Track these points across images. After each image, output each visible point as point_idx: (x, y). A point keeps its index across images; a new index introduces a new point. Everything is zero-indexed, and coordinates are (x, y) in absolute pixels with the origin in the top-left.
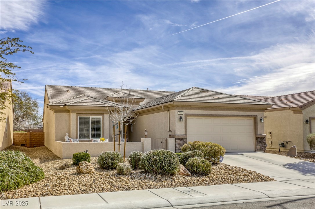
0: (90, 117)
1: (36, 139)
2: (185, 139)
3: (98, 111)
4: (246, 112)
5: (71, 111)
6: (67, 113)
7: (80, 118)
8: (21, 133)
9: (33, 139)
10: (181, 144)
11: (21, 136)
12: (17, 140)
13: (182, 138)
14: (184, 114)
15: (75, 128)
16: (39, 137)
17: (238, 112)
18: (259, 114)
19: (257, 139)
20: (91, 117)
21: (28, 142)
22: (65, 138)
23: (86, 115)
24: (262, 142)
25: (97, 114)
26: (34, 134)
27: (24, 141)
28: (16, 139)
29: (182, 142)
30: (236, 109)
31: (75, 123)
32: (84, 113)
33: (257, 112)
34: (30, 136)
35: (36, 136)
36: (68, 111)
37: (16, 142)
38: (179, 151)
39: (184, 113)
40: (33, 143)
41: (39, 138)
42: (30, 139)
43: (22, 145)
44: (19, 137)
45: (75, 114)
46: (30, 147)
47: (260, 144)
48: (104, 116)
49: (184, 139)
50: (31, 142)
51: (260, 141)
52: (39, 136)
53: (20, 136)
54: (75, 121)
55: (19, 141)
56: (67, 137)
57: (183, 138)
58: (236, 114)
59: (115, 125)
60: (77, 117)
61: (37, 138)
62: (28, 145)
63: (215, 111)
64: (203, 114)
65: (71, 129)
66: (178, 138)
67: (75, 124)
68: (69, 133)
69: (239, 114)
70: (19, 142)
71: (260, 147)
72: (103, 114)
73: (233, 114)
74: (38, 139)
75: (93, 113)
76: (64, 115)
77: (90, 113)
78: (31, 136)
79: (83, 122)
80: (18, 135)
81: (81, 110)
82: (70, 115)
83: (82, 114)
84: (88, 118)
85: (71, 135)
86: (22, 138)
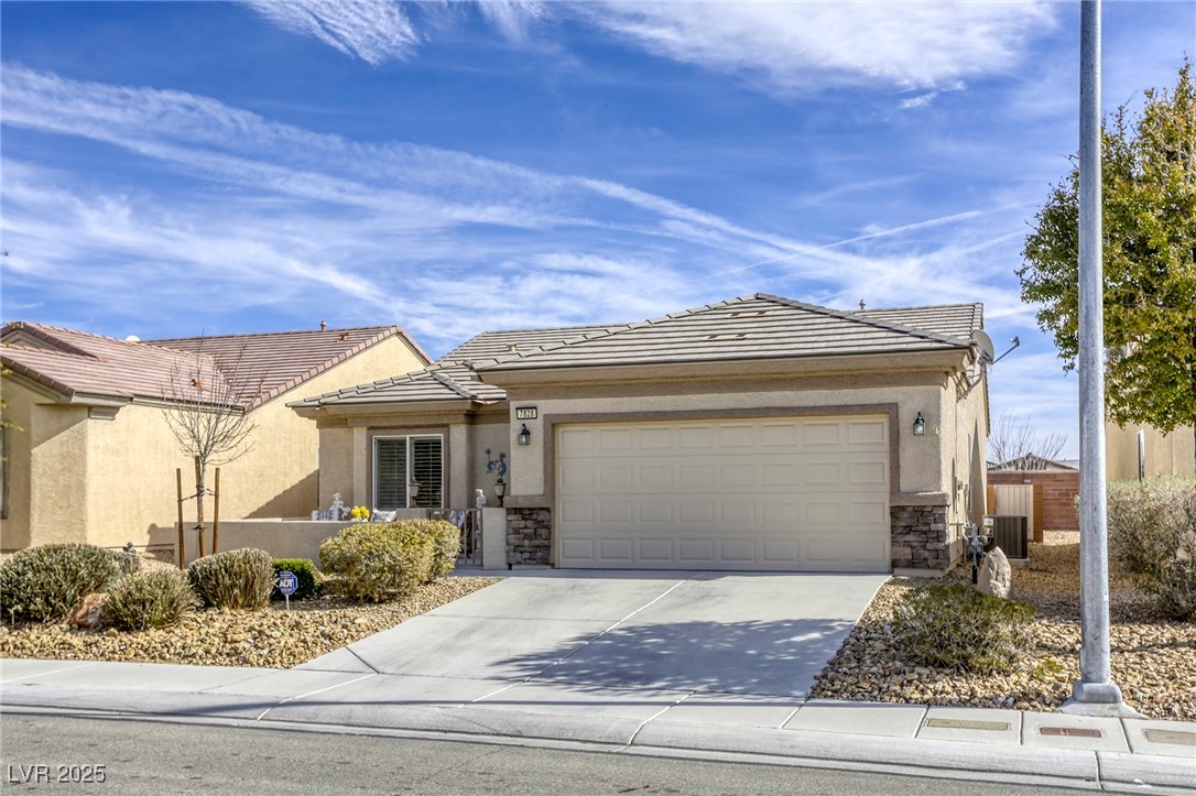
0: (408, 437)
2: (545, 513)
4: (837, 392)
5: (350, 420)
6: (344, 430)
7: (381, 443)
10: (526, 531)
13: (530, 509)
14: (540, 417)
15: (365, 476)
17: (788, 393)
18: (909, 398)
19: (895, 512)
23: (393, 431)
24: (925, 529)
29: (529, 523)
30: (778, 380)
32: (383, 424)
33: (895, 389)
36: (345, 423)
38: (519, 559)
39: (542, 412)
45: (365, 429)
47: (911, 538)
48: (448, 431)
49: (541, 512)
51: (909, 522)
54: (364, 452)
57: (534, 509)
58: (778, 404)
59: (497, 462)
60: (369, 439)
63: (674, 397)
64: (622, 411)
65: (354, 481)
66: (515, 509)
67: (365, 462)
69: (796, 403)
71: (908, 551)
72: (447, 426)
73: (765, 405)
79: (389, 453)
82: (350, 435)
83: (381, 431)
84: (402, 443)
85: (354, 499)
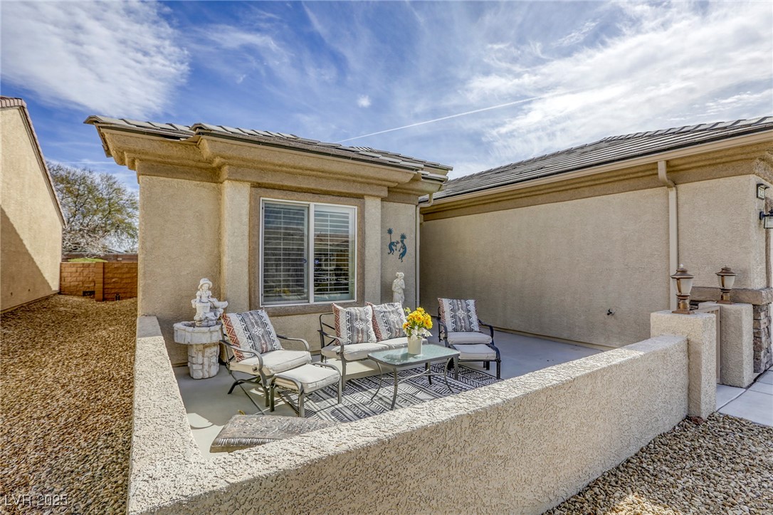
0: (312, 205)
1: (122, 279)
3: (344, 180)
5: (226, 168)
6: (207, 184)
7: (270, 209)
8: (83, 264)
9: (112, 278)
11: (82, 271)
12: (71, 281)
15: (246, 254)
16: (128, 275)
20: (314, 206)
21: (99, 286)
22: (195, 303)
23: (297, 195)
25: (340, 195)
26: (115, 268)
27: (92, 284)
28: (69, 279)
29: (766, 321)
31: (246, 229)
34: (104, 273)
35: (119, 271)
36: (211, 173)
37: (68, 285)
40: (112, 288)
41: (129, 278)
42: (104, 278)
43: (85, 294)
44: (78, 273)
45: (247, 186)
46: (104, 299)
48: (364, 204)
49: (769, 308)
50: (106, 286)
52: (128, 272)
53: (79, 270)
54: (246, 219)
55: (77, 283)
56: (204, 299)
59: (398, 243)
60: (254, 201)
61: (125, 276)
62: (99, 295)
65: (225, 259)
67: (247, 233)
68: (215, 275)
70: (77, 286)
72: (363, 197)
74: (126, 278)
75: (325, 189)
76: (193, 191)
77: (312, 186)
78: (106, 271)
80: (74, 269)
81: (277, 169)
82: (220, 193)
83: (275, 191)
84: (303, 212)
85: (227, 289)
86: (85, 275)
